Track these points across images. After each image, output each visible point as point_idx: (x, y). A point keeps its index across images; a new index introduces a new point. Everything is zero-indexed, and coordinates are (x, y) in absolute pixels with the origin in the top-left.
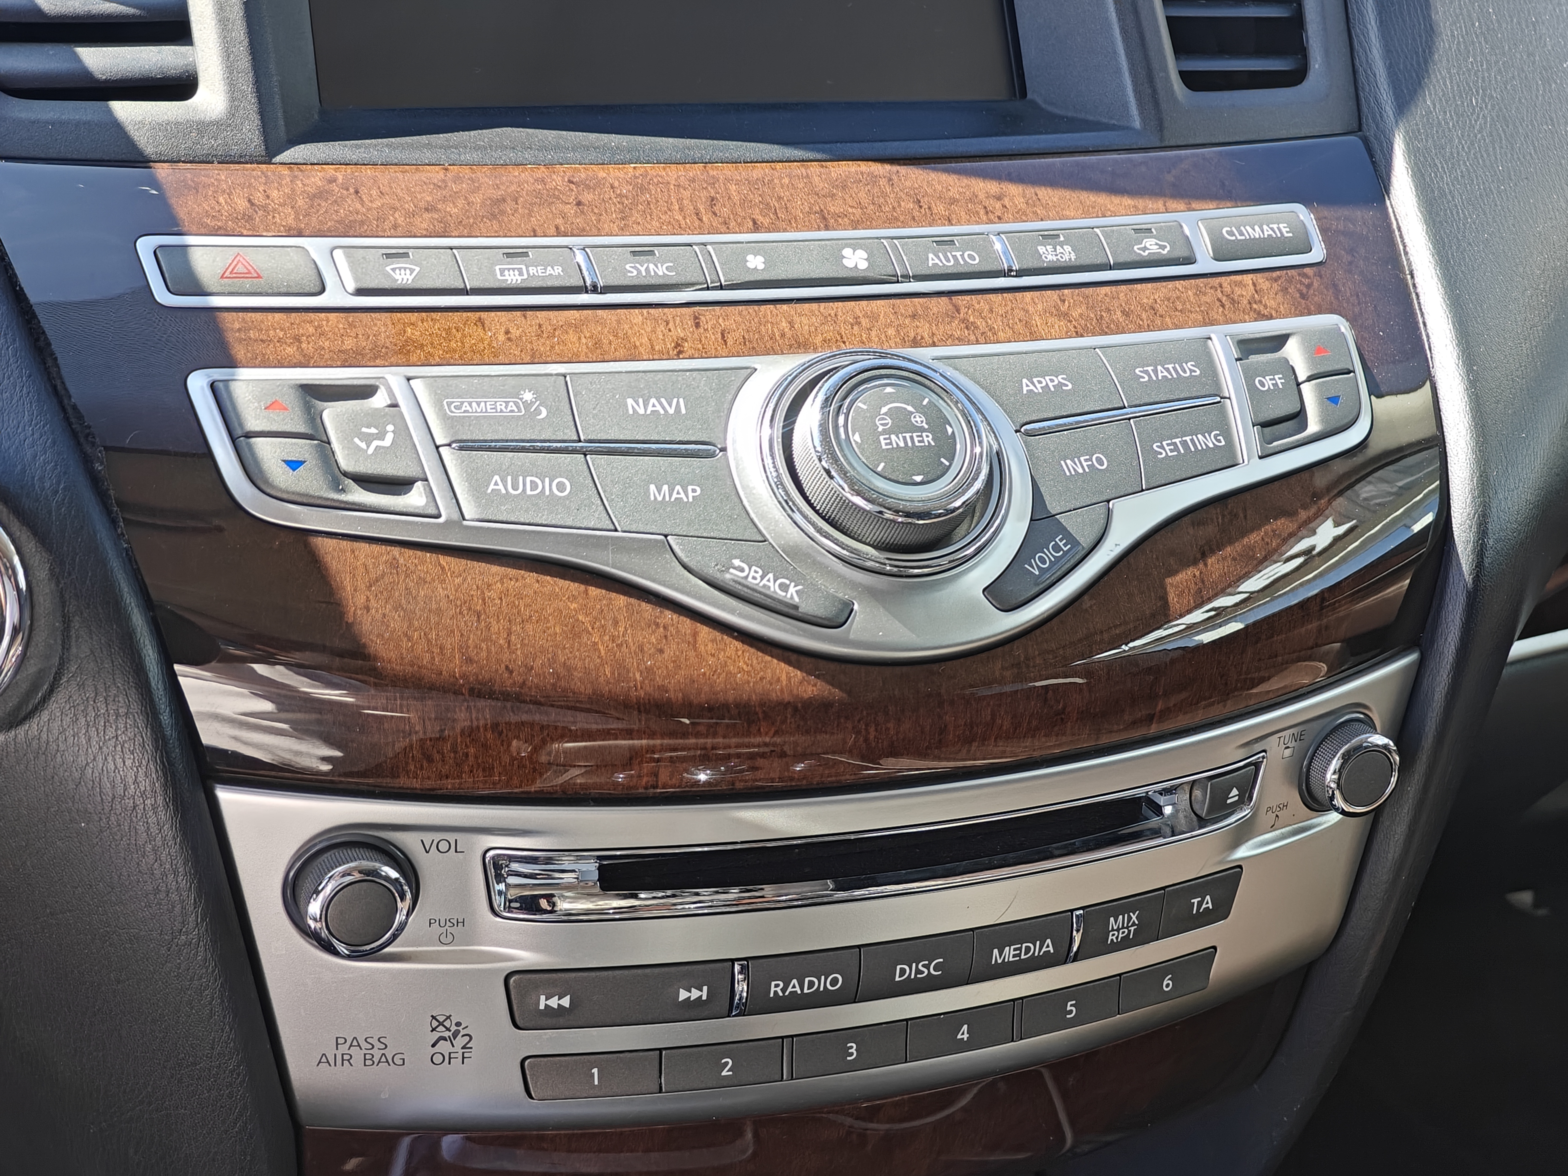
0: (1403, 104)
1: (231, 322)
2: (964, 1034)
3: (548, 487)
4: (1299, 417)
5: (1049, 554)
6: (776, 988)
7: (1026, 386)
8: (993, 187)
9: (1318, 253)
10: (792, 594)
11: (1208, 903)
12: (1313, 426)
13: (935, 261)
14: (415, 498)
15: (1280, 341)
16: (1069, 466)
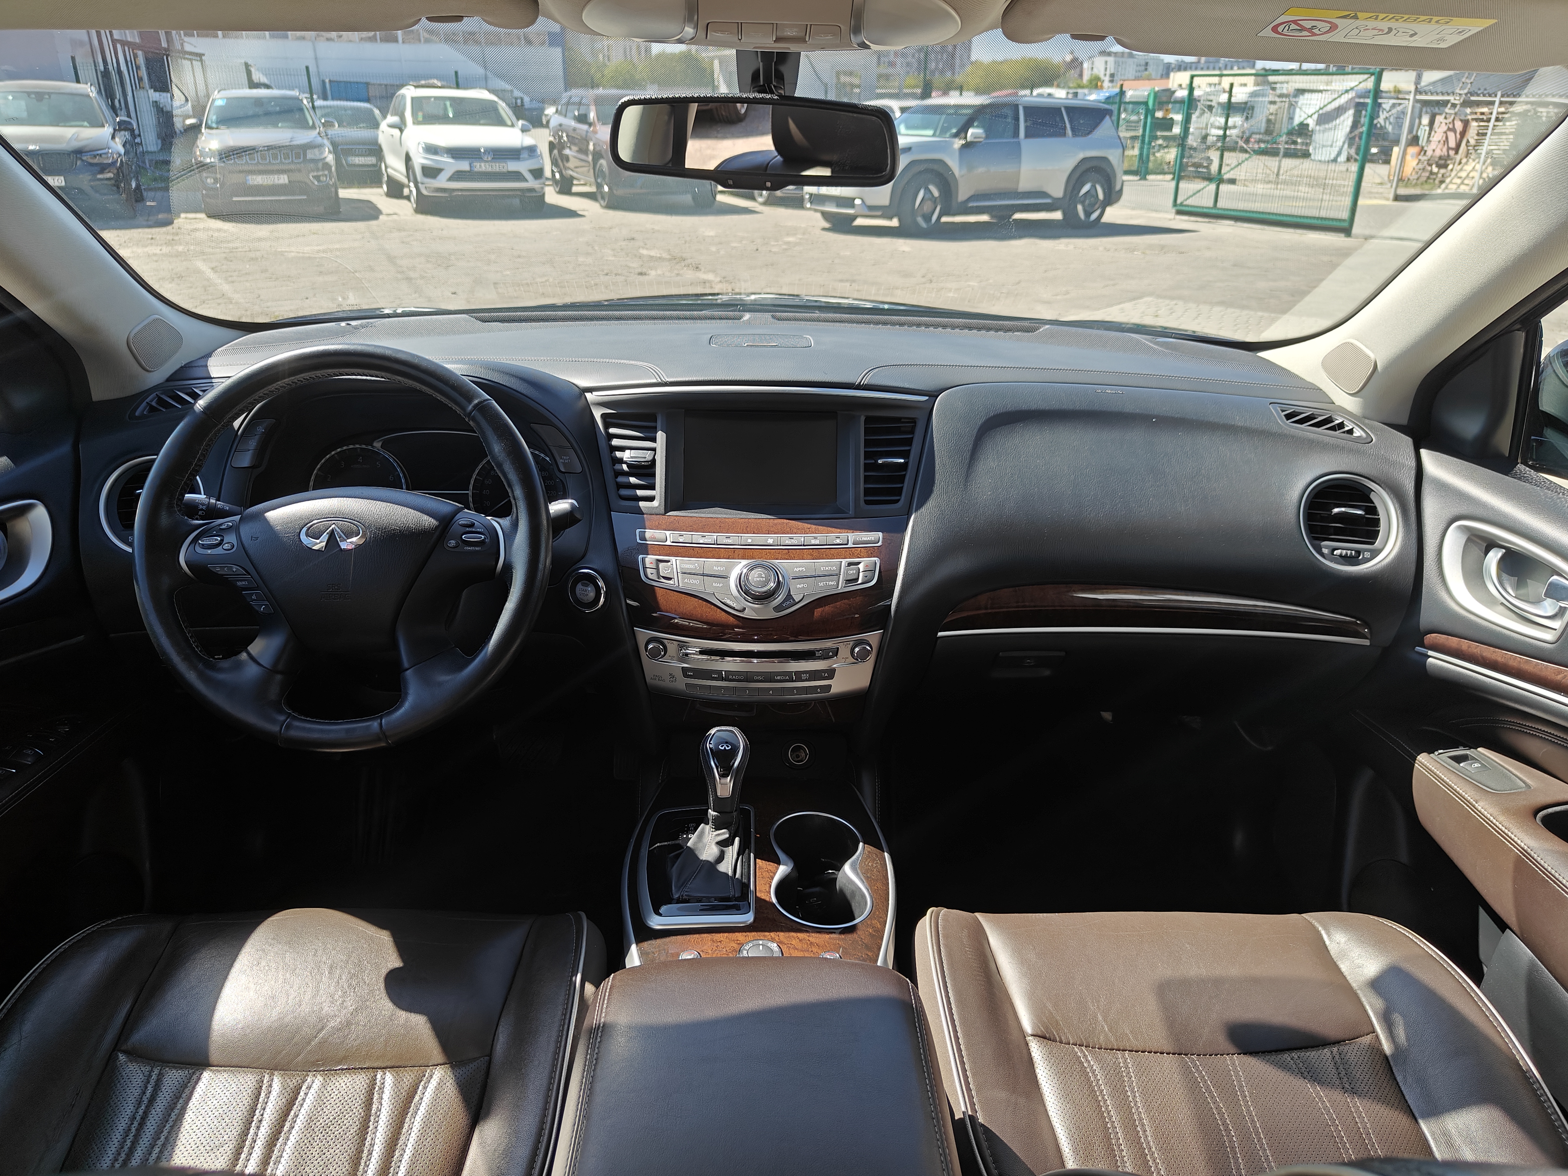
0: (916, 510)
1: (649, 547)
2: (771, 692)
3: (695, 582)
4: (858, 579)
5: (788, 603)
6: (731, 677)
7: (795, 569)
8: (809, 526)
9: (880, 544)
10: (734, 605)
11: (826, 675)
12: (860, 581)
13: (787, 542)
14: (671, 582)
15: (859, 563)
16: (799, 586)
